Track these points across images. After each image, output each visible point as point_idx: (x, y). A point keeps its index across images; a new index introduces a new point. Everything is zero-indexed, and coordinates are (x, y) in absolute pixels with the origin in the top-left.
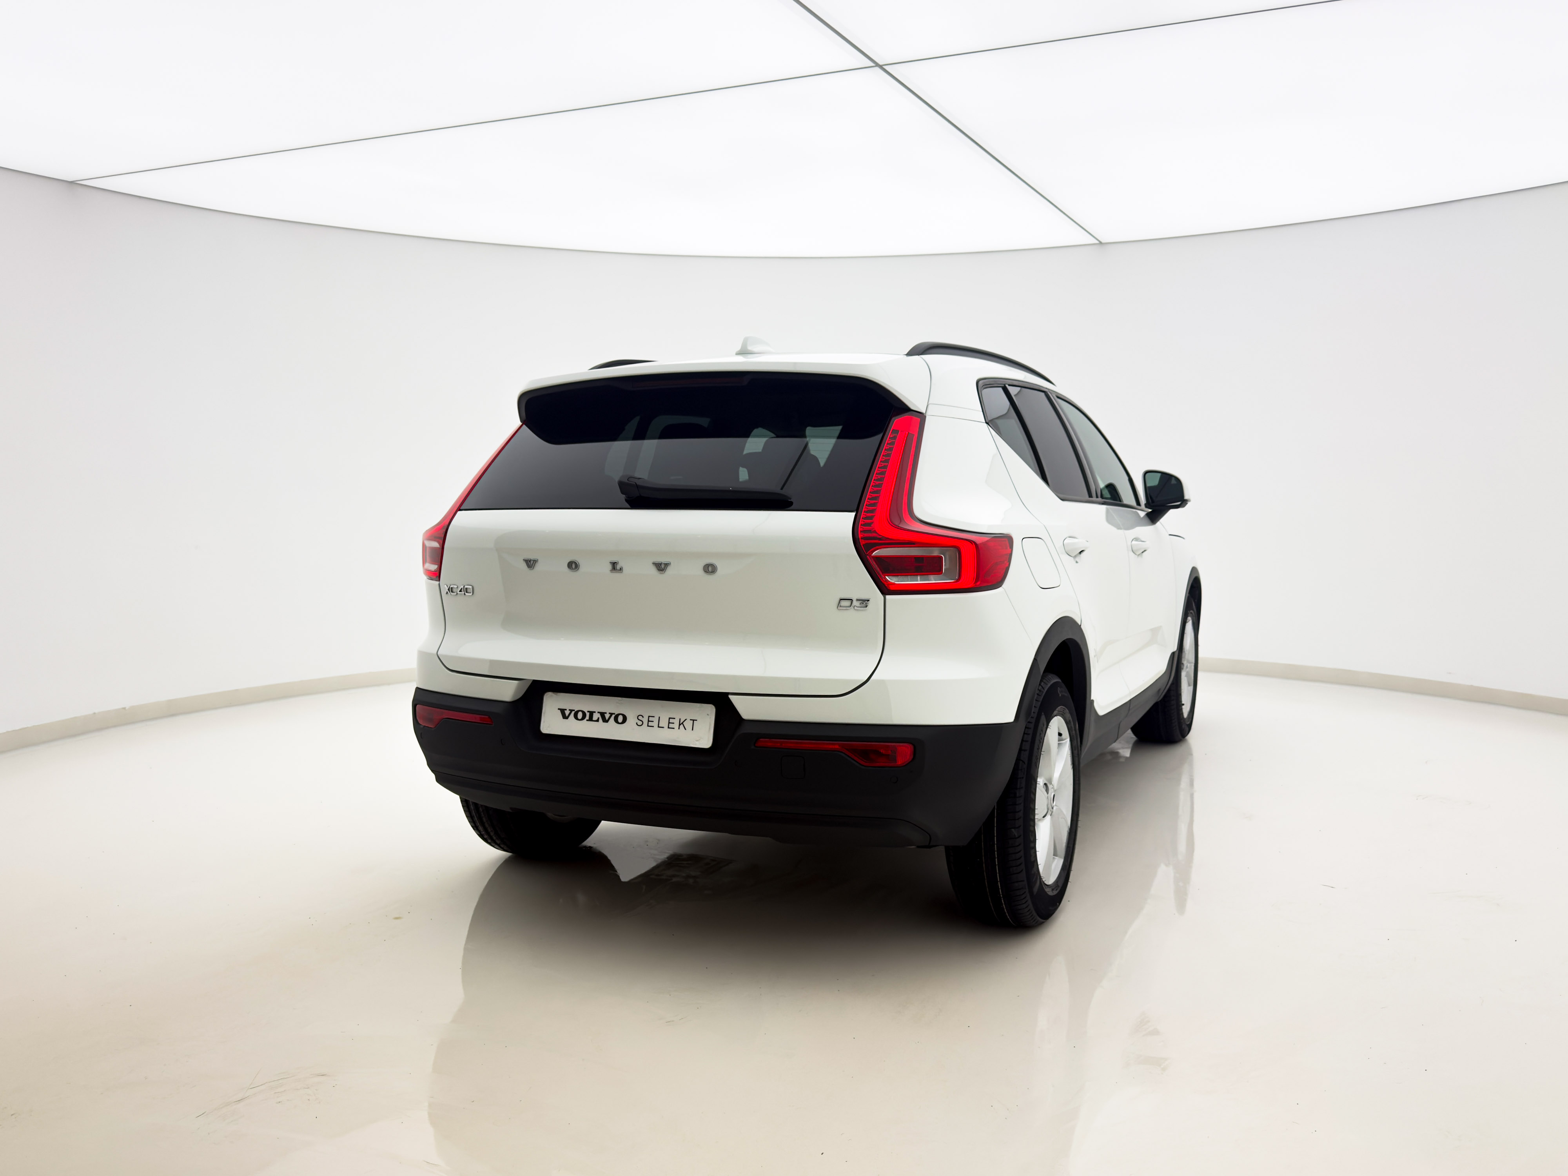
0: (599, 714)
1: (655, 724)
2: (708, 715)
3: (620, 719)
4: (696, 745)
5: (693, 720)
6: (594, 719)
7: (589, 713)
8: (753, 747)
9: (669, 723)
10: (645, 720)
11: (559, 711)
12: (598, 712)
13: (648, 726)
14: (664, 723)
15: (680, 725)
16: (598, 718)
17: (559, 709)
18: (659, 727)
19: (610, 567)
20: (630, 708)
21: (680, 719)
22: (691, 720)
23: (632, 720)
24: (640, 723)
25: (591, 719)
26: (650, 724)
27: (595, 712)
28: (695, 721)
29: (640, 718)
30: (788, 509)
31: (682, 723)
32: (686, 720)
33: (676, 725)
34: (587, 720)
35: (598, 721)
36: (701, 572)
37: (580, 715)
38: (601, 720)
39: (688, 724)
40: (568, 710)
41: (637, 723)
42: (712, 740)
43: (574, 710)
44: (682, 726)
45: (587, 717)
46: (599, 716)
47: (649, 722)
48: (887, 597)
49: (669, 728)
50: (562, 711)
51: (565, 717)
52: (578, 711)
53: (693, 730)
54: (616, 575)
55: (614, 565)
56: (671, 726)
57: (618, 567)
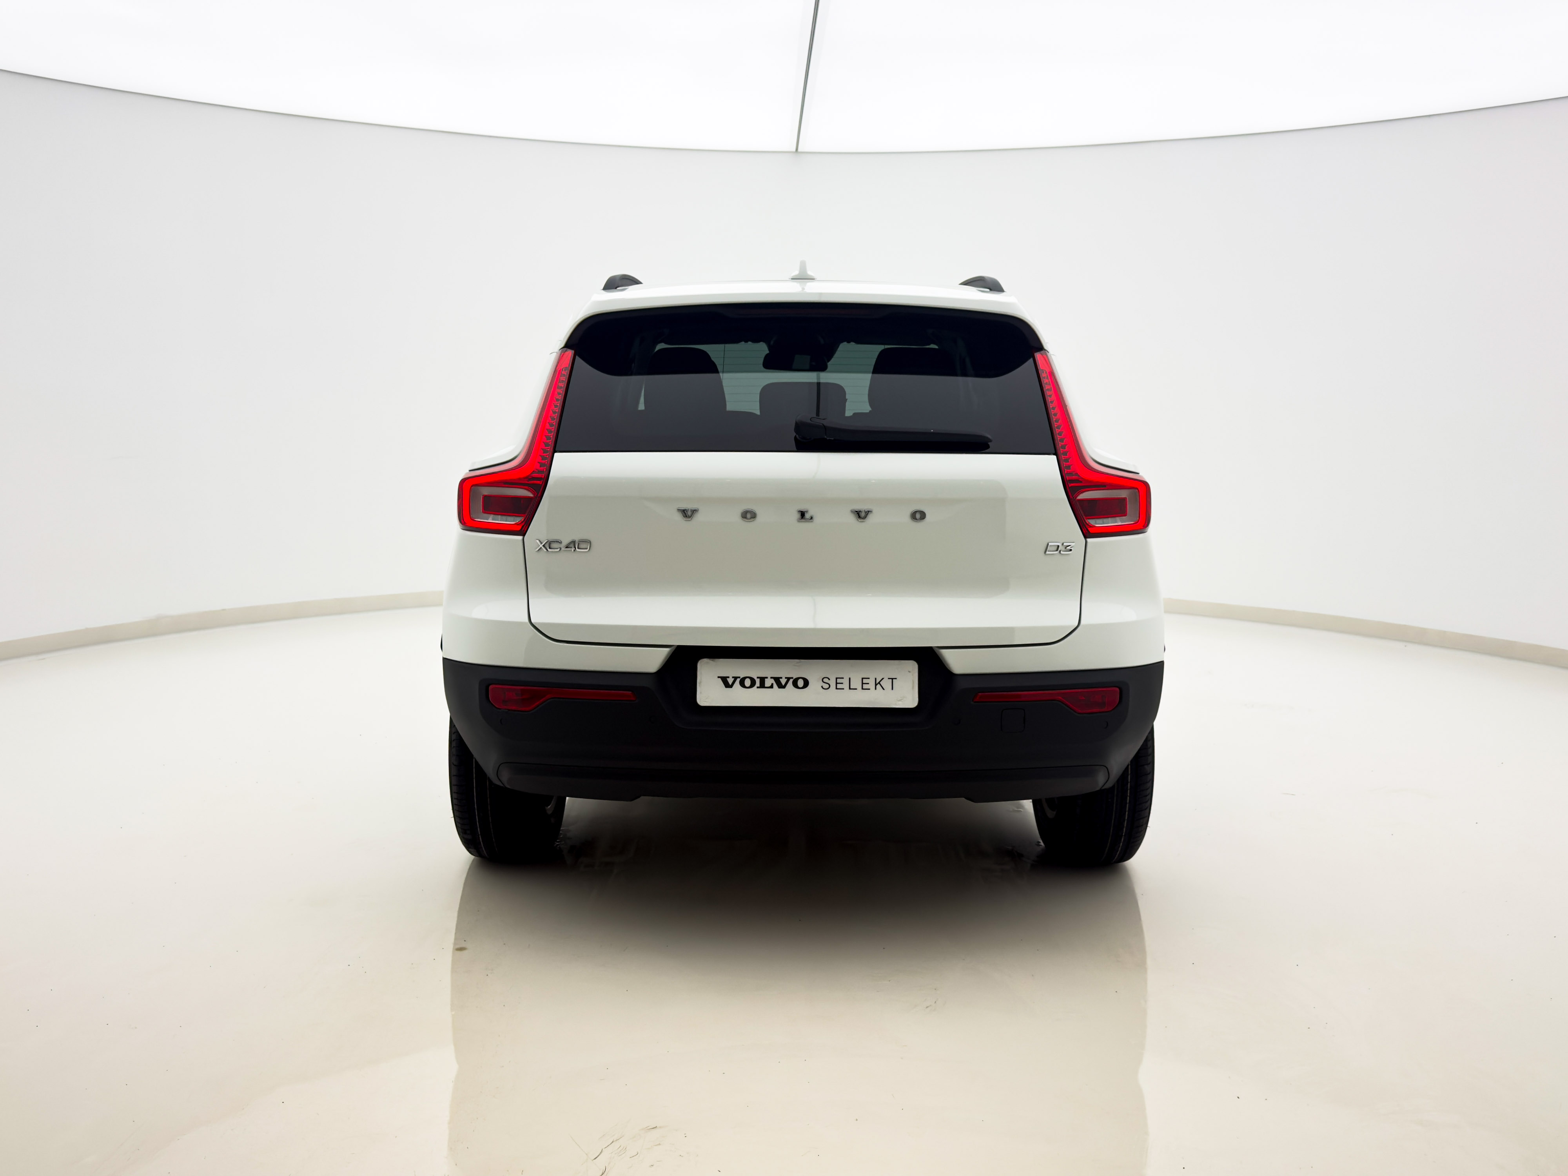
0: (773, 679)
1: (846, 686)
2: (909, 672)
3: (801, 683)
4: (896, 704)
5: (892, 679)
6: (766, 686)
7: (759, 679)
8: (972, 703)
9: (863, 684)
10: (832, 683)
11: (720, 679)
12: (771, 678)
13: (837, 689)
14: (856, 683)
15: (876, 685)
16: (772, 684)
17: (719, 677)
18: (850, 689)
19: (798, 516)
20: (813, 670)
21: (876, 679)
22: (889, 679)
23: (815, 684)
24: (826, 686)
25: (762, 685)
26: (839, 686)
27: (767, 678)
28: (894, 680)
29: (825, 680)
30: (987, 451)
31: (879, 683)
32: (883, 679)
33: (872, 685)
34: (758, 687)
35: (772, 687)
36: (907, 518)
37: (748, 683)
38: (775, 685)
39: (886, 683)
40: (731, 677)
41: (822, 687)
42: (917, 699)
43: (739, 677)
44: (878, 686)
45: (758, 684)
46: (773, 681)
47: (838, 685)
48: (1089, 540)
49: (862, 689)
50: (724, 680)
51: (727, 685)
52: (745, 678)
53: (892, 689)
54: (804, 525)
55: (803, 514)
56: (865, 686)
57: (807, 516)
